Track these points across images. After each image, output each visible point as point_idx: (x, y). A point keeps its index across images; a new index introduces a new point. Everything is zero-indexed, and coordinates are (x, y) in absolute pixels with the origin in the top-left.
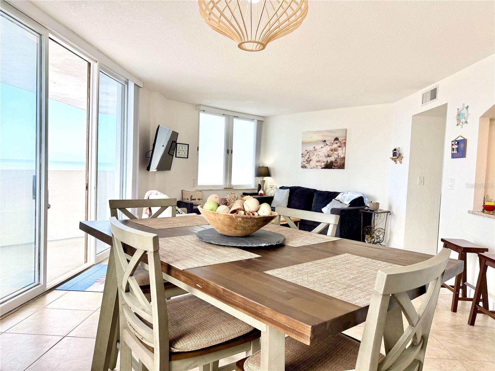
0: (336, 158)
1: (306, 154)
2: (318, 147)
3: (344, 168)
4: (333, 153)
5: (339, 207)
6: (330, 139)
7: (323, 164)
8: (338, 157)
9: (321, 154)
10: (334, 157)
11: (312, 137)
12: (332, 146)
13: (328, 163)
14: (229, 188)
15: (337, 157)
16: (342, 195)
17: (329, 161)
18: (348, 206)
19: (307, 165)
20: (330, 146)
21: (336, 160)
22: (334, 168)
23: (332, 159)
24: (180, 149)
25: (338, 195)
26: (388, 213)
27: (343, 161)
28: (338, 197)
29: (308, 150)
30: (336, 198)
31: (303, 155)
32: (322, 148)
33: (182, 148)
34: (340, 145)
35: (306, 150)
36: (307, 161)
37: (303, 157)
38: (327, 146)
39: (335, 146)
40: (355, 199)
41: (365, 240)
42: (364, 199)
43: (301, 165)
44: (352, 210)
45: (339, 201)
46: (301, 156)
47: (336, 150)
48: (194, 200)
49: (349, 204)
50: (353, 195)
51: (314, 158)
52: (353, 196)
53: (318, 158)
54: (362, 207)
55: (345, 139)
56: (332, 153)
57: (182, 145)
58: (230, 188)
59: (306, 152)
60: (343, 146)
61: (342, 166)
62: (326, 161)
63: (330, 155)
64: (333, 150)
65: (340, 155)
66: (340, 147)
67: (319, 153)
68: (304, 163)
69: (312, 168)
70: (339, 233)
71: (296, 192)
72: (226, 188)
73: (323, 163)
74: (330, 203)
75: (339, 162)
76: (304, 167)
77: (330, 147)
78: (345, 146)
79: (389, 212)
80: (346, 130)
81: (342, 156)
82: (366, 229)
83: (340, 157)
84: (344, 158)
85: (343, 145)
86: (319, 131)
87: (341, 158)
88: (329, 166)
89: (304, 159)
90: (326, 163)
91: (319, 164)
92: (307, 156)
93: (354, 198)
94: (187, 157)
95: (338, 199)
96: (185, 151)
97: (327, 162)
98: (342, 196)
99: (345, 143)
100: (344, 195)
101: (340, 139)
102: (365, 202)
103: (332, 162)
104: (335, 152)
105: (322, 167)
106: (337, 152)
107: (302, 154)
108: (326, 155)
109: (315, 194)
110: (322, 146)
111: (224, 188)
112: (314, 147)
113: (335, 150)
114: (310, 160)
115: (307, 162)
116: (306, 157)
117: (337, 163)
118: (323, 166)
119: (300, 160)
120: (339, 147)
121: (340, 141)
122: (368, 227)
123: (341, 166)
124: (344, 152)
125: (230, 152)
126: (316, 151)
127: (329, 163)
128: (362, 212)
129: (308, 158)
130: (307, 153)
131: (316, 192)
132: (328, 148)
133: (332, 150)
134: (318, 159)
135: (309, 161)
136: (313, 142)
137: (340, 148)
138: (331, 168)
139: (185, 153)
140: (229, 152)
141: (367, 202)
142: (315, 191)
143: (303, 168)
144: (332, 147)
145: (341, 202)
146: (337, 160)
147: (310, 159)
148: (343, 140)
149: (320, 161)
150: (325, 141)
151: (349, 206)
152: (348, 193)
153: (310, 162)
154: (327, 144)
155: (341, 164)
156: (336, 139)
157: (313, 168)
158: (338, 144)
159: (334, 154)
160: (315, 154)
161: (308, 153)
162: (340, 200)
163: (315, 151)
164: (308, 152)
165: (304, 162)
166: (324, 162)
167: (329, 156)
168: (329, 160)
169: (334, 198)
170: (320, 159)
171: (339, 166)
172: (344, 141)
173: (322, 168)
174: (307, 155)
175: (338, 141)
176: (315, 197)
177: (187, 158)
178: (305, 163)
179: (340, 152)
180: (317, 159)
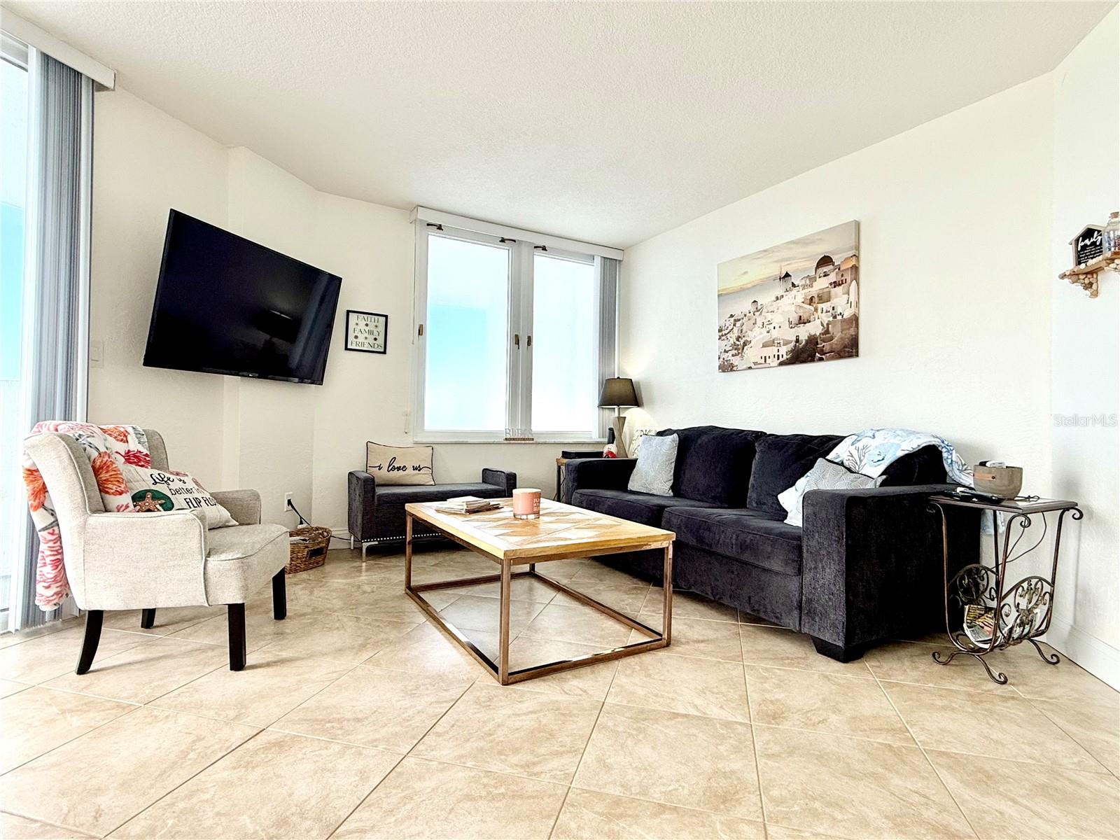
0: (828, 324)
1: (730, 328)
2: (765, 299)
3: (857, 356)
4: (816, 310)
5: (844, 488)
6: (802, 265)
7: (784, 351)
8: (835, 317)
9: (778, 319)
10: (818, 322)
11: (746, 273)
12: (811, 286)
13: (801, 346)
14: (522, 440)
15: (831, 319)
16: (853, 444)
17: (804, 338)
18: (878, 484)
19: (736, 361)
20: (804, 287)
21: (827, 332)
22: (821, 359)
23: (815, 329)
24: (359, 327)
25: (836, 444)
26: (1068, 509)
27: (852, 331)
28: (838, 453)
29: (738, 315)
30: (830, 456)
31: (724, 332)
32: (777, 298)
33: (367, 325)
34: (839, 278)
35: (732, 316)
36: (735, 347)
37: (724, 337)
38: (795, 290)
39: (822, 284)
40: (906, 455)
41: (965, 626)
42: (945, 455)
43: (717, 363)
44: (899, 497)
45: (842, 464)
46: (717, 335)
47: (825, 297)
48: (399, 469)
49: (884, 477)
50: (896, 441)
51: (757, 336)
52: (899, 445)
53: (768, 332)
54: (939, 487)
55: (857, 257)
56: (812, 308)
57: (366, 316)
58: (524, 439)
59: (732, 319)
60: (849, 281)
61: (850, 349)
62: (795, 339)
63: (805, 317)
64: (816, 300)
65: (839, 310)
66: (840, 285)
67: (769, 316)
68: (727, 354)
69: (750, 368)
70: (843, 596)
71: (699, 441)
72: (511, 439)
73: (785, 347)
74: (808, 474)
75: (838, 334)
76: (727, 367)
77: (806, 291)
78: (856, 279)
79: (1066, 508)
80: (858, 225)
81: (848, 314)
82: (962, 578)
83: (839, 318)
84: (855, 320)
85: (848, 277)
86: (765, 251)
87: (843, 321)
88: (805, 353)
89: (725, 342)
90: (793, 343)
91: (772, 351)
92: (736, 333)
93: (900, 454)
94: (382, 350)
95: (839, 457)
96: (376, 333)
97: (797, 341)
98: (852, 449)
99: (855, 269)
100: (860, 445)
101: (837, 260)
102: (947, 468)
103: (812, 341)
104: (820, 306)
105: (781, 359)
106: (829, 303)
107: (720, 331)
108: (794, 318)
109: (756, 444)
110: (780, 292)
111: (506, 439)
112: (755, 301)
113: (823, 298)
114: (745, 344)
115: (734, 352)
116: (732, 338)
117: (832, 339)
118: (785, 357)
119: (714, 348)
120: (836, 284)
121: (836, 264)
122: (971, 570)
123: (845, 347)
124: (853, 298)
125: (524, 341)
126: (761, 314)
127: (804, 343)
128: (942, 505)
129: (738, 339)
130: (734, 325)
131: (763, 438)
132: (799, 295)
133: (811, 299)
134: (767, 337)
135: (740, 347)
136: (750, 286)
137: (839, 289)
138: (813, 361)
139: (375, 339)
140: (521, 341)
141: (955, 466)
142: (759, 435)
143: (724, 371)
144: (810, 289)
145: (849, 470)
146: (830, 329)
147: (744, 339)
148: (846, 259)
149: (773, 341)
150: (787, 275)
151: (883, 484)
152: (877, 434)
153: (743, 349)
154: (794, 285)
155: (847, 341)
156: (825, 261)
157: (753, 366)
158: (833, 277)
159: (819, 311)
160: (759, 324)
161: (738, 324)
162: (846, 463)
163: (757, 314)
164: (735, 321)
165: (725, 351)
166: (787, 343)
167: (802, 321)
168: (804, 333)
169: (824, 455)
170: (775, 334)
171: (838, 347)
172: (853, 262)
173: (782, 364)
174: (735, 330)
175: (831, 267)
176: (757, 456)
177: (384, 352)
178: (728, 356)
179: (841, 302)
180: (763, 338)
